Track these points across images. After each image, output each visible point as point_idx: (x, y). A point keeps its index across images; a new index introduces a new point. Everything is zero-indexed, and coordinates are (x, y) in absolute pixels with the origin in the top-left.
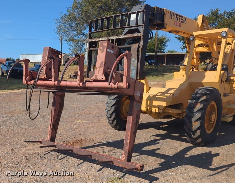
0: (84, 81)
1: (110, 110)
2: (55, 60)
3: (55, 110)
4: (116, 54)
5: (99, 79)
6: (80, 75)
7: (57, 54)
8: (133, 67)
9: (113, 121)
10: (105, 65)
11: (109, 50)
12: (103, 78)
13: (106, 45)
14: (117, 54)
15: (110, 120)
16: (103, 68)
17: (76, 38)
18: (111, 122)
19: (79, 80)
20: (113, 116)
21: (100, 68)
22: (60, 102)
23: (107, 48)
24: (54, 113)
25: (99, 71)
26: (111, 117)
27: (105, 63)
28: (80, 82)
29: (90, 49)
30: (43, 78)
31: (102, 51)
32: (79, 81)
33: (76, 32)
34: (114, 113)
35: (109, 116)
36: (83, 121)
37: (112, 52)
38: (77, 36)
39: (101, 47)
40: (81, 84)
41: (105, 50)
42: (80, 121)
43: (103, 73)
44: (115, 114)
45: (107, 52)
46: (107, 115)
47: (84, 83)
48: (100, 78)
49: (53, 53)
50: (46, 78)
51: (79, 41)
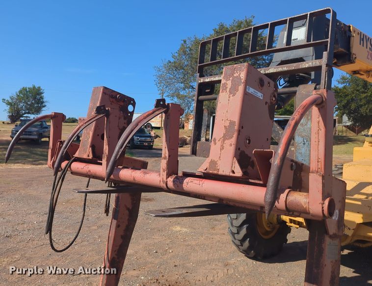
0: (180, 174)
1: (236, 219)
2: (111, 117)
3: (118, 226)
4: (269, 101)
5: (221, 173)
6: (169, 156)
7: (122, 104)
8: (302, 137)
9: (243, 241)
10: (239, 131)
11: (251, 90)
12: (233, 172)
13: (243, 75)
14: (271, 103)
15: (236, 238)
16: (233, 140)
17: (182, 93)
18: (239, 243)
19: (164, 171)
20: (244, 231)
21: (224, 141)
22: (130, 208)
23: (247, 83)
24: (116, 232)
25: (222, 148)
26: (238, 233)
27: (241, 127)
28: (169, 175)
29: (201, 97)
30: (85, 156)
31: (231, 93)
32: (165, 174)
33: (182, 85)
34: (245, 226)
35: (235, 230)
36: (184, 230)
37: (259, 95)
38: (184, 89)
39: (229, 83)
40: (170, 181)
41: (241, 88)
42: (178, 228)
43: (235, 156)
44: (247, 228)
45: (246, 94)
46: (231, 228)
47: (179, 180)
48: (224, 170)
49: (114, 100)
50: (91, 157)
51: (186, 96)
